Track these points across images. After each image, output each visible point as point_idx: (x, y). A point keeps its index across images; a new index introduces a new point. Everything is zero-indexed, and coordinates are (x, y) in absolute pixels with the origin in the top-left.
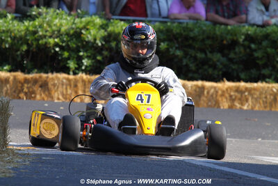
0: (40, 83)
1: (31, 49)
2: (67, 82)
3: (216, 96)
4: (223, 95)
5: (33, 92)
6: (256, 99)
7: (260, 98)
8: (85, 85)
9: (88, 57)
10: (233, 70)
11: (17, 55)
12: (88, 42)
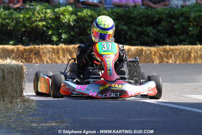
0: (35, 52)
1: (27, 29)
2: (52, 50)
3: (151, 55)
4: (155, 54)
5: (30, 58)
6: (177, 56)
7: (180, 55)
8: (64, 52)
9: (65, 33)
10: (161, 37)
11: (18, 34)
12: (64, 23)
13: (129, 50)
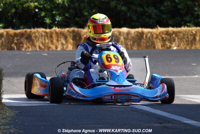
0: (26, 36)
1: (18, 11)
2: (45, 34)
3: (152, 38)
4: (157, 38)
5: (21, 43)
6: (181, 39)
7: (184, 38)
8: (58, 35)
9: (60, 15)
10: (163, 18)
11: (9, 16)
12: (58, 4)
13: (128, 34)
